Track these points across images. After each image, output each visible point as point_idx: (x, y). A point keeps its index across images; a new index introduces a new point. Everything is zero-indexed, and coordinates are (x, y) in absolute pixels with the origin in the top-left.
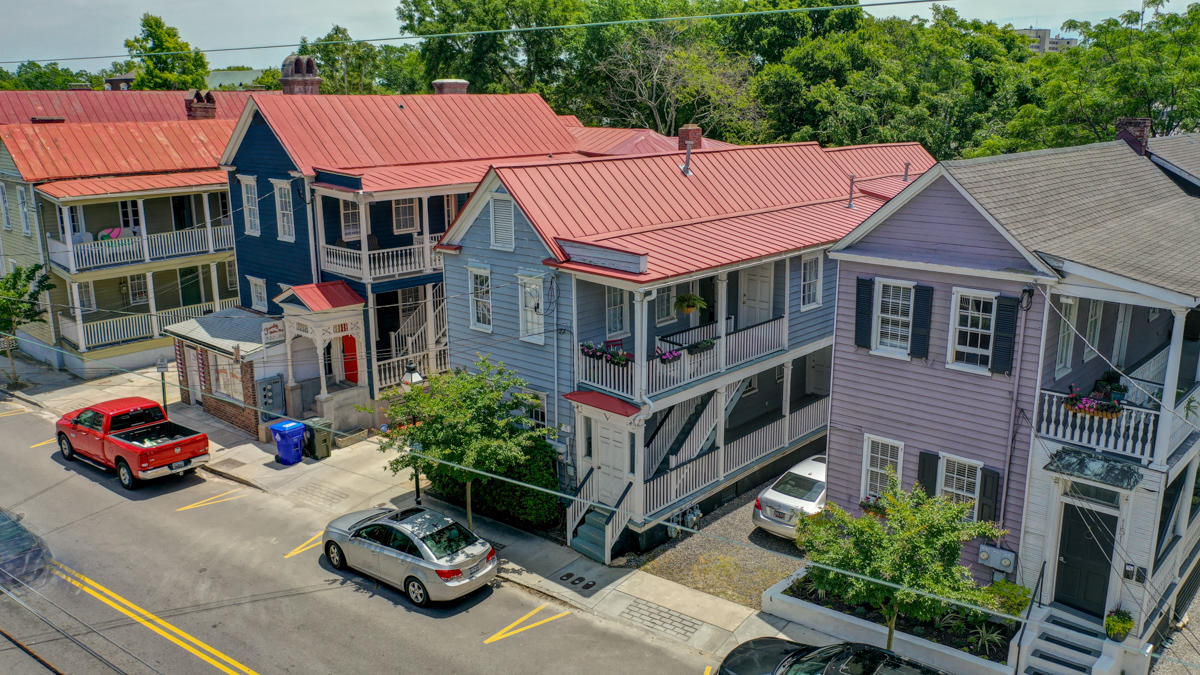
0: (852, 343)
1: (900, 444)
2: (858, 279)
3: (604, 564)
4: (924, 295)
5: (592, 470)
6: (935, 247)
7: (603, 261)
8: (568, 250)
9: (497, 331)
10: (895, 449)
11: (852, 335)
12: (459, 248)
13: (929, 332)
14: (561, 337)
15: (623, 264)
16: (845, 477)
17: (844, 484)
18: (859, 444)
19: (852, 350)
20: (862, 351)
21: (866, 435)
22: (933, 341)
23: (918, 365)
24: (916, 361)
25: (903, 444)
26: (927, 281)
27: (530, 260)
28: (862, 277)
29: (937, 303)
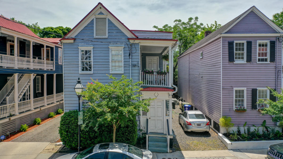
0: (228, 61)
1: (245, 89)
2: (228, 42)
3: (167, 152)
4: (249, 44)
5: (147, 120)
6: (251, 30)
7: (154, 37)
8: (137, 34)
9: (96, 72)
10: (243, 91)
11: (228, 59)
12: (74, 39)
13: (251, 54)
14: (134, 68)
15: (164, 37)
16: (228, 103)
17: (228, 105)
18: (232, 92)
19: (228, 63)
20: (232, 63)
21: (234, 88)
22: (252, 57)
23: (249, 64)
24: (249, 63)
25: (246, 88)
26: (249, 40)
27: (116, 40)
28: (229, 41)
29: (253, 45)
